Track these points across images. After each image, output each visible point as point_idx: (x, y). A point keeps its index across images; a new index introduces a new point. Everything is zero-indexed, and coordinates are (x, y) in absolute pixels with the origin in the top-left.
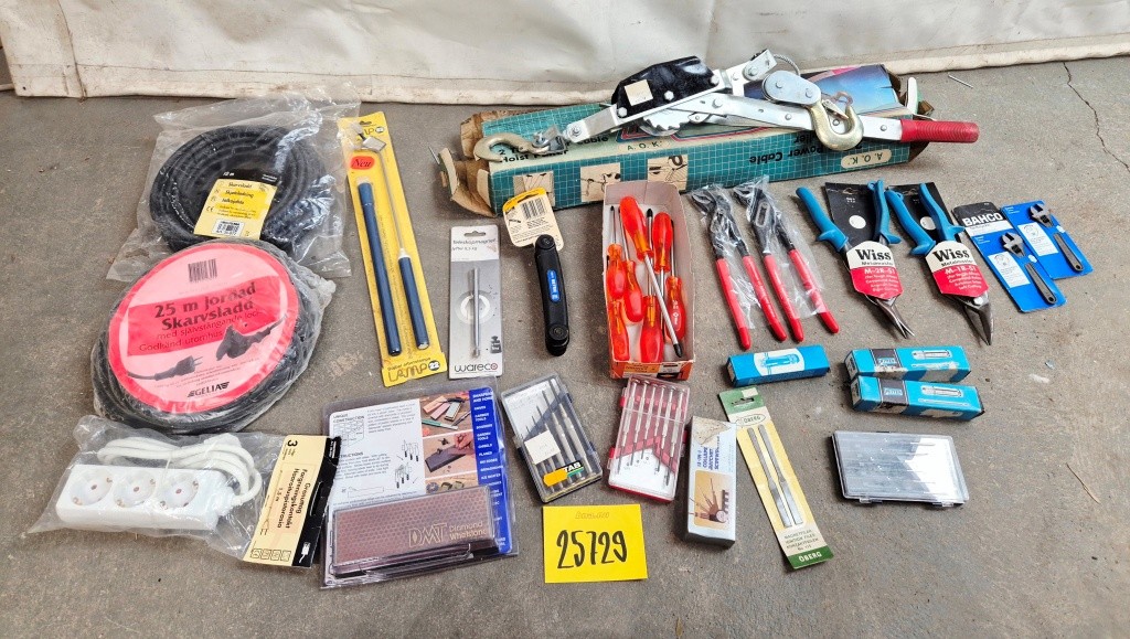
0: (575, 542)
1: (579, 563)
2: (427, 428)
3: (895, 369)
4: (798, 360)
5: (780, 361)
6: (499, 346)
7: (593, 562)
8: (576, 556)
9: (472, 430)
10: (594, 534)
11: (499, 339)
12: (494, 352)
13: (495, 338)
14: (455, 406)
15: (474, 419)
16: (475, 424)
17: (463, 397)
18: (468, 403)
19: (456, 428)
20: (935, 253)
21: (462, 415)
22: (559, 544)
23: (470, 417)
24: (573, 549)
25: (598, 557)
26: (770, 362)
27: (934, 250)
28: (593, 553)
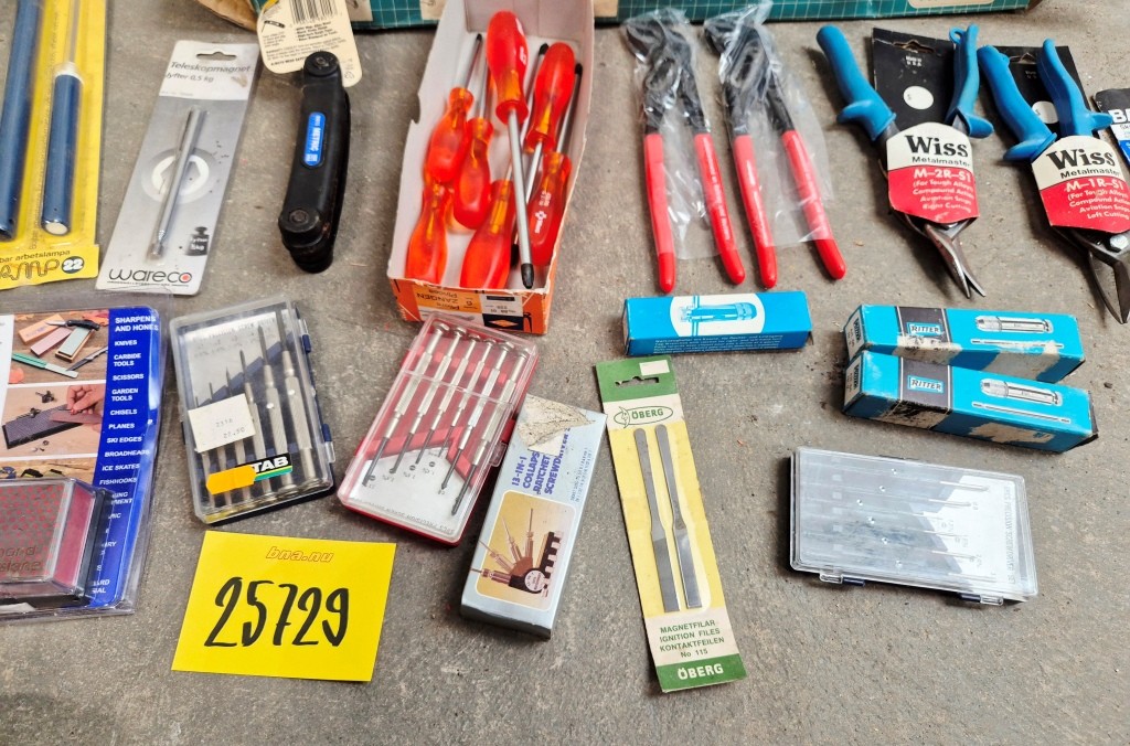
0: (252, 600)
1: (248, 640)
2: (20, 370)
3: (938, 345)
4: (754, 314)
5: (719, 314)
6: (205, 244)
7: (277, 640)
8: (247, 626)
9: (104, 381)
10: (294, 589)
11: (210, 232)
12: (193, 253)
13: (201, 230)
14: (81, 335)
15: (110, 361)
16: (112, 370)
17: (98, 321)
18: (104, 332)
19: (74, 374)
20: (1053, 156)
21: (91, 352)
22: (219, 602)
23: (105, 358)
24: (244, 613)
25: (290, 633)
26: (699, 314)
27: (1050, 151)
28: (282, 623)
